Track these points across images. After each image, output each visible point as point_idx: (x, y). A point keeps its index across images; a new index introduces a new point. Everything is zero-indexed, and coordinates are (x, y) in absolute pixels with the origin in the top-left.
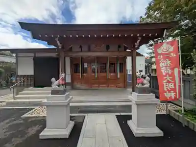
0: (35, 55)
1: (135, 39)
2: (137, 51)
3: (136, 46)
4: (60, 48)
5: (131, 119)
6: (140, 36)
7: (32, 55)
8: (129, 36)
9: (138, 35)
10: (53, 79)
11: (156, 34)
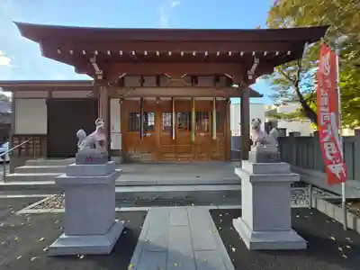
0: (50, 94)
1: (245, 63)
2: (252, 86)
3: (250, 77)
4: (100, 77)
5: (240, 215)
6: (257, 55)
7: (45, 94)
8: (236, 56)
9: (254, 53)
10: (81, 132)
11: (289, 53)
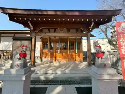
0: (14, 35)
1: (89, 24)
2: (91, 33)
3: (90, 29)
4: (32, 29)
8: (85, 21)
9: (92, 20)
11: (106, 20)
